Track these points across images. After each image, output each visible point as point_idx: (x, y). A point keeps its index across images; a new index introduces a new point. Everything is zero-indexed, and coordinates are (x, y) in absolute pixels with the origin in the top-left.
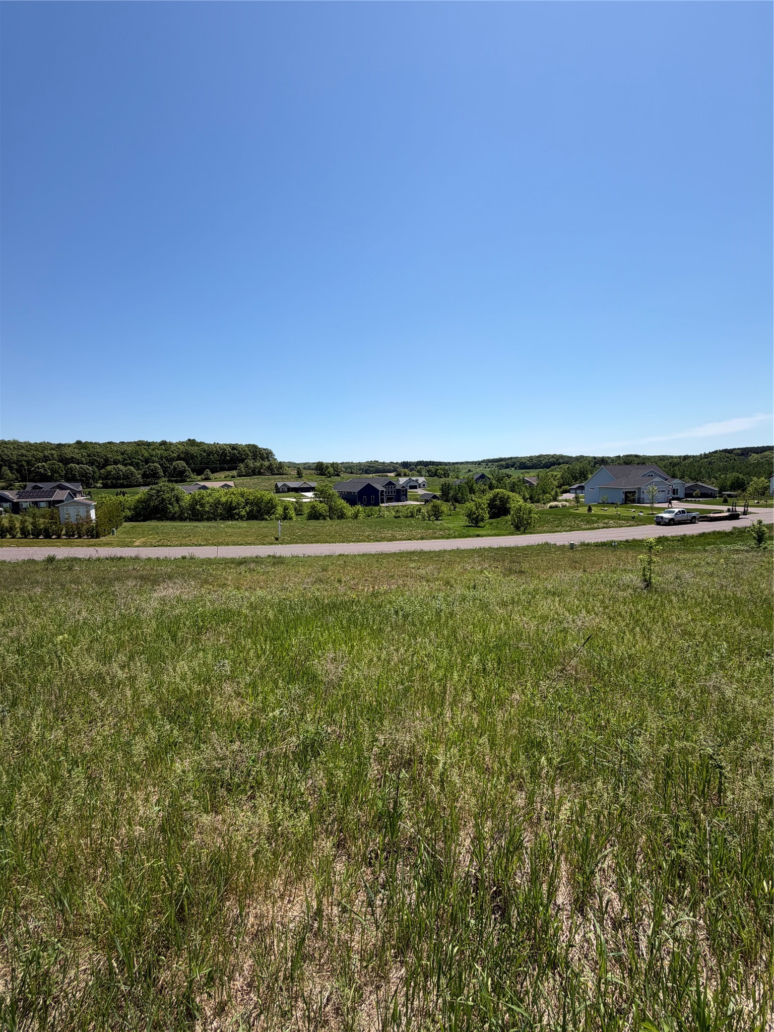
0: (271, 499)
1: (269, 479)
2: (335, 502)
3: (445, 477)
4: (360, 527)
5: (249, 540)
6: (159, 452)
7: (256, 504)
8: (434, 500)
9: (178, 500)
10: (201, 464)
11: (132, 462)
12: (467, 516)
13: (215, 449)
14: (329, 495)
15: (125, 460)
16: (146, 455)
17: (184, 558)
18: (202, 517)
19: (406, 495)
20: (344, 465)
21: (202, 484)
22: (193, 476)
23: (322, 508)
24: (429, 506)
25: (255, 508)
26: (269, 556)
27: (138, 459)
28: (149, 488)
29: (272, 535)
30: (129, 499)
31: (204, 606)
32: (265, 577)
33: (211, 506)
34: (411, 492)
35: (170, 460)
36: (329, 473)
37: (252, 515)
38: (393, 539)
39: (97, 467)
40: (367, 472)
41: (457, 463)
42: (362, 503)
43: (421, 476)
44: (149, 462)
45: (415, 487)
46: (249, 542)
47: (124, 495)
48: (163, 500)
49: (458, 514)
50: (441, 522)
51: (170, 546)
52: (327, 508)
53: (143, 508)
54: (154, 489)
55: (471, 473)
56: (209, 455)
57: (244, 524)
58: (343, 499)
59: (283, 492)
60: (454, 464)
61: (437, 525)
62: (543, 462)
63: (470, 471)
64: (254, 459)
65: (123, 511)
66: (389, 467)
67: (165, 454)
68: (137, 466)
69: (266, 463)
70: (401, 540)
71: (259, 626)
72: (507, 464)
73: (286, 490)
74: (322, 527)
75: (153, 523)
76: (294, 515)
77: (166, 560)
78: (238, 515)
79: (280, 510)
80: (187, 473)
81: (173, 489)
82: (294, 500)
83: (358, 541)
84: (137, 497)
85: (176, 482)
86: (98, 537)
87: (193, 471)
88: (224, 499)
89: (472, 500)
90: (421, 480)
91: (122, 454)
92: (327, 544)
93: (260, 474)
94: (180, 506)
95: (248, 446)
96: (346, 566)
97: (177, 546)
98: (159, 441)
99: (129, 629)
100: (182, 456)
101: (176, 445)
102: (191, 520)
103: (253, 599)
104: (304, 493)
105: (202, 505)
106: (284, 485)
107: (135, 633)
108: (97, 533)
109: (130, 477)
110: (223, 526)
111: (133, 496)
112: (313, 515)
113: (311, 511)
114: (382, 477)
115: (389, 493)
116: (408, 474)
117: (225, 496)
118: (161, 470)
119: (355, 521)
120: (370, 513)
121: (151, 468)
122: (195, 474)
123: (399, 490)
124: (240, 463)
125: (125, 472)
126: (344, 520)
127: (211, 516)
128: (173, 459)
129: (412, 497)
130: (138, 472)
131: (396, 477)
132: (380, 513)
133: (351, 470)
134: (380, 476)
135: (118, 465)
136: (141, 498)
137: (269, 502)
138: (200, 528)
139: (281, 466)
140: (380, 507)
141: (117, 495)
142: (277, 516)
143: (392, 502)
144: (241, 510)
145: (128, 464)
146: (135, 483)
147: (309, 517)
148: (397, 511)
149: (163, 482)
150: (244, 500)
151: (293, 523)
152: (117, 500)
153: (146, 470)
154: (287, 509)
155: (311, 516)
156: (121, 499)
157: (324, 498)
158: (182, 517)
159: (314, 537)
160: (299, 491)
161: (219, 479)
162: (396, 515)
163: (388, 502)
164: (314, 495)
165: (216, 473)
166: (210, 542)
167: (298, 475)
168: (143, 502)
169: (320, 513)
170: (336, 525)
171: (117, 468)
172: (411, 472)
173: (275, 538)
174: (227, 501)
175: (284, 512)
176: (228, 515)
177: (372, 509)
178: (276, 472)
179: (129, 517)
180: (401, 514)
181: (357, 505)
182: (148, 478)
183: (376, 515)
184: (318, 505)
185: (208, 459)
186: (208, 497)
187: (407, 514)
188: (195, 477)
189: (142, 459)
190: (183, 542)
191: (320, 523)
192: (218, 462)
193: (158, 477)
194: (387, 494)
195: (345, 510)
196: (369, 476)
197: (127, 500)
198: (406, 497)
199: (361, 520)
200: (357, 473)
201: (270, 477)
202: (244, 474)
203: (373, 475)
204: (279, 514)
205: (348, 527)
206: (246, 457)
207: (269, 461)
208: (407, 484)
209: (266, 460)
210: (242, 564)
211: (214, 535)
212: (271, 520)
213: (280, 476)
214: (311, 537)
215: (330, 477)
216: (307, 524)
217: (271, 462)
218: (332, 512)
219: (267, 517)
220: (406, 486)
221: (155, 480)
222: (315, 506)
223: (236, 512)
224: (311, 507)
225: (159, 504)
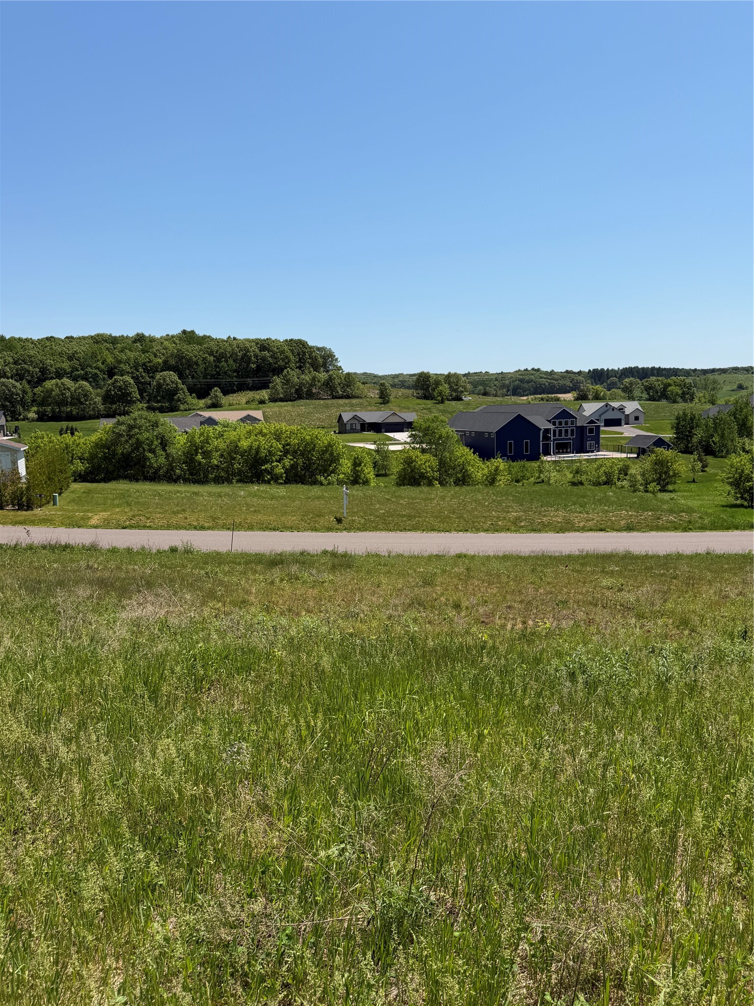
0: (330, 445)
1: (327, 407)
2: (452, 452)
3: (685, 401)
4: (500, 503)
5: (291, 520)
6: (132, 355)
7: (302, 454)
8: (656, 449)
9: (164, 444)
10: (205, 377)
11: (86, 373)
12: (731, 484)
13: (229, 349)
14: (440, 437)
15: (75, 369)
16: (110, 360)
17: (174, 550)
18: (206, 476)
19: (597, 439)
20: (472, 379)
21: (207, 414)
22: (192, 400)
23: (427, 462)
24: (647, 462)
25: (300, 461)
26: (325, 552)
27: (96, 368)
28: (114, 420)
29: (331, 512)
30: (82, 440)
31: (207, 640)
32: (316, 591)
33: (222, 456)
34: (607, 433)
35: (152, 370)
36: (440, 393)
37: (296, 475)
38: (566, 527)
39: (29, 382)
40: (516, 391)
41: (713, 371)
42: (504, 455)
43: (631, 398)
44: (114, 374)
45: (617, 423)
46: (289, 524)
47: (72, 434)
48: (139, 444)
49: (711, 479)
50: (673, 495)
51: (150, 528)
52: (435, 462)
53: (105, 458)
54: (123, 423)
55: (743, 393)
56: (218, 360)
57: (281, 491)
58: (467, 446)
59: (353, 431)
60: (705, 372)
61: (663, 502)
63: (741, 387)
64: (300, 368)
65: (71, 462)
66: (562, 382)
67: (143, 358)
68: (94, 380)
69: (323, 376)
71: (304, 683)
73: (358, 427)
74: (425, 500)
75: (122, 486)
76: (371, 476)
77: (144, 553)
78: (269, 473)
79: (346, 465)
80: (180, 395)
81: (156, 424)
82: (373, 447)
83: (495, 529)
84: (94, 438)
85: (162, 410)
86: (29, 507)
87: (191, 390)
88: (244, 444)
89: (744, 450)
90: (631, 407)
91: (70, 358)
92: (434, 535)
93: (310, 396)
94: (168, 456)
95: (290, 342)
96: (470, 577)
97: (162, 528)
98: (131, 334)
99: (78, 673)
100: (172, 362)
101: (161, 341)
102: (186, 481)
103: (293, 632)
104: (391, 435)
105: (207, 454)
106: (355, 418)
107: (88, 681)
108: (29, 500)
109: (82, 400)
110: (242, 493)
111: (88, 436)
112: (407, 476)
113: (404, 469)
114: (547, 401)
115: (560, 435)
116: (604, 395)
117: (247, 438)
118: (136, 389)
119: (491, 490)
120: (520, 474)
121: (119, 384)
122: (194, 395)
123: (582, 429)
124: (274, 375)
125: (75, 391)
126: (468, 488)
127: (222, 474)
128: (156, 368)
129: (609, 444)
130: (96, 391)
131: (576, 402)
132: (542, 475)
133: (485, 389)
134: (542, 399)
135: (62, 378)
136: (101, 439)
137: (327, 451)
138: (202, 496)
139: (350, 382)
140: (542, 462)
141: (61, 434)
142: (341, 476)
143: (567, 453)
144: (275, 463)
145: (79, 376)
146: (92, 412)
147: (400, 480)
148: (577, 472)
149: (139, 410)
150: (280, 446)
151: (370, 492)
152: (62, 442)
153: (110, 389)
154: (360, 465)
155: (405, 478)
156: (68, 441)
157: (429, 443)
158: (171, 475)
159: (409, 520)
160: (383, 430)
161: (237, 407)
162: (575, 480)
163: (559, 453)
164: (410, 437)
165: (231, 395)
166: (220, 522)
167: (380, 398)
168: (104, 446)
169: (422, 473)
170: (453, 497)
171: (62, 383)
172: (609, 390)
173: (336, 518)
174: (251, 447)
175: (354, 470)
176: (252, 472)
177: (524, 466)
178: (340, 393)
179: (80, 474)
180: (584, 477)
181: (494, 458)
182: (113, 403)
183: (532, 479)
184: (417, 457)
185: (216, 366)
186: (217, 439)
187: (599, 477)
188: (195, 401)
189: (102, 367)
190: (174, 520)
191: (421, 492)
192: (235, 374)
193: (130, 400)
194: (557, 437)
195: (470, 468)
196: (520, 400)
197: (78, 441)
198: (598, 442)
199: (503, 488)
200: (496, 396)
201: (330, 402)
202: (282, 396)
203: (530, 397)
204: (344, 474)
205: (475, 502)
206: (286, 363)
207: (327, 371)
208: (600, 416)
209: (322, 369)
210: (276, 565)
211: (227, 509)
212: (329, 484)
213: (347, 401)
214: (405, 519)
215: (442, 402)
216: (397, 494)
217: (331, 373)
218: (446, 471)
219: (323, 478)
220: (598, 420)
221: (126, 406)
222: (412, 458)
223: (266, 469)
224: (405, 462)
225: (132, 451)
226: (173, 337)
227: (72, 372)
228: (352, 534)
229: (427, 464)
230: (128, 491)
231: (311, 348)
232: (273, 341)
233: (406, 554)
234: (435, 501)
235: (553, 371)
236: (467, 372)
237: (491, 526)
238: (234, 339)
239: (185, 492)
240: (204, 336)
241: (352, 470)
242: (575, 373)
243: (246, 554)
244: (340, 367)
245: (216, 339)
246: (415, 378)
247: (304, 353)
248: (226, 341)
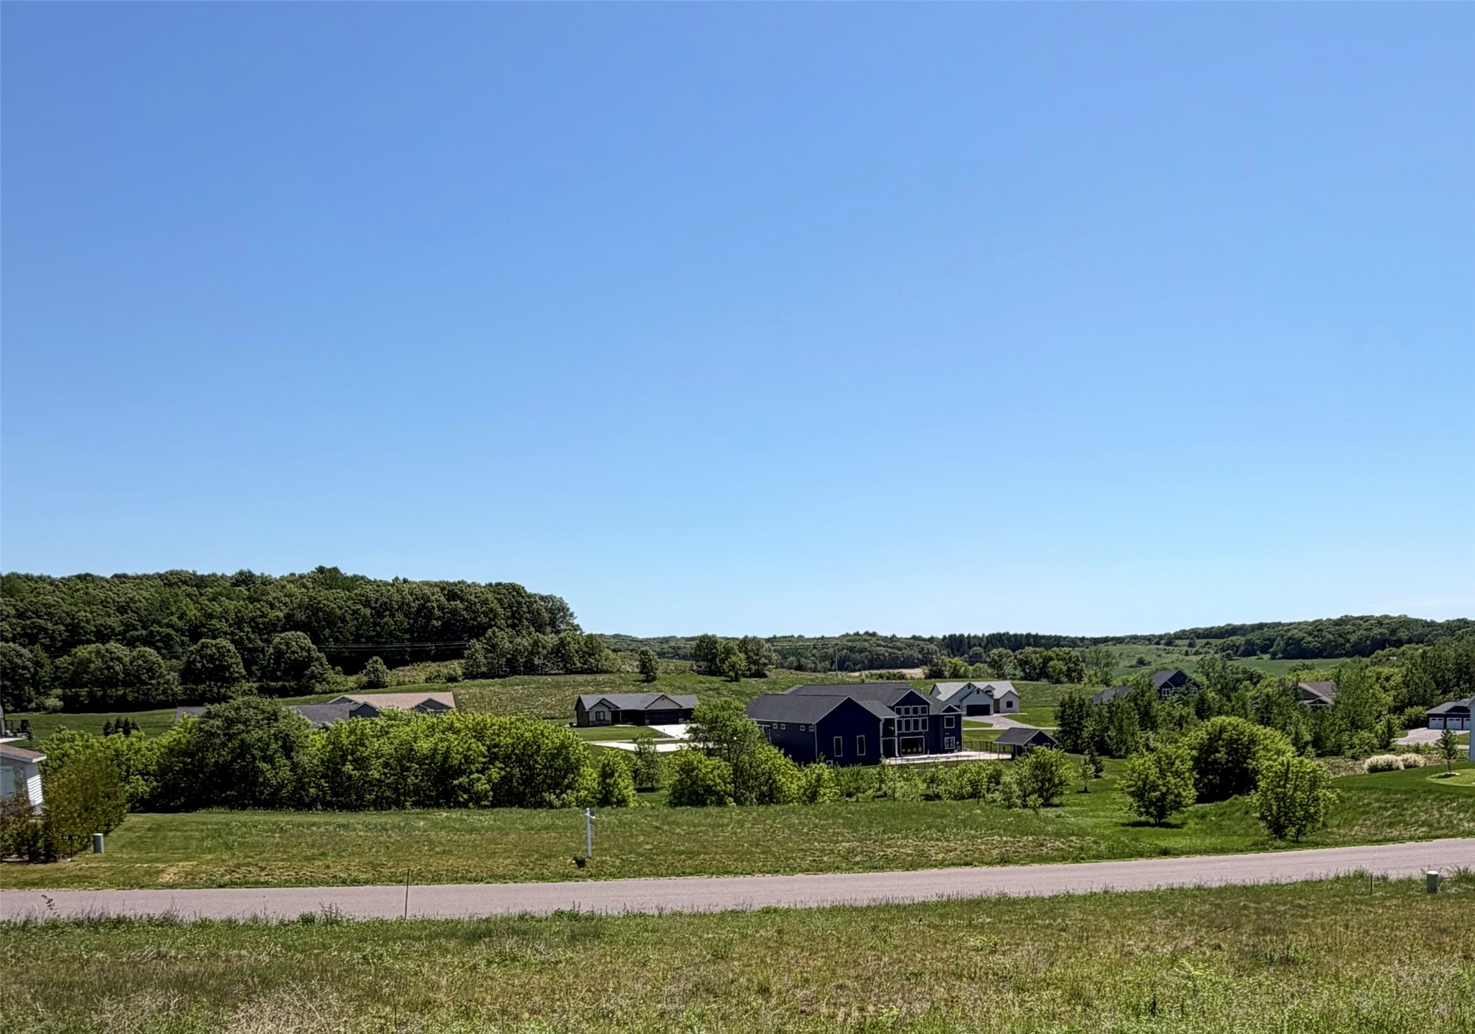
0: (563, 746)
1: (558, 686)
2: (753, 753)
3: (1071, 680)
4: (824, 829)
5: (503, 864)
6: (231, 605)
7: (519, 760)
8: (1036, 748)
9: (288, 748)
10: (356, 641)
11: (151, 633)
12: (1132, 794)
13: (397, 597)
14: (735, 732)
15: (129, 627)
16: (193, 612)
17: (307, 920)
18: (361, 798)
19: (957, 733)
20: (779, 646)
21: (361, 698)
22: (334, 675)
23: (715, 770)
24: (1025, 766)
25: (516, 771)
26: (559, 914)
27: (168, 625)
28: (201, 711)
29: (568, 850)
30: (144, 744)
32: (545, 978)
33: (386, 765)
34: (971, 723)
35: (266, 629)
36: (733, 667)
37: (510, 792)
38: (919, 862)
39: (46, 648)
40: (844, 664)
41: (1106, 640)
42: (829, 757)
43: (1001, 677)
44: (201, 636)
45: (983, 710)
46: (500, 871)
47: (127, 733)
48: (245, 747)
49: (1107, 788)
50: (1059, 811)
51: (266, 884)
52: (727, 770)
53: (185, 772)
54: (216, 716)
55: (1145, 670)
56: (379, 614)
57: (484, 818)
58: (775, 743)
59: (600, 723)
60: (1096, 641)
61: (1047, 821)
62: (1353, 638)
63: (1141, 662)
64: (513, 626)
65: (126, 780)
66: (907, 652)
67: (250, 610)
68: (166, 646)
69: (550, 639)
70: (942, 864)
72: (1249, 643)
73: (609, 717)
74: (713, 827)
76: (630, 792)
77: (255, 925)
78: (466, 791)
79: (590, 777)
80: (315, 668)
81: (274, 717)
82: (632, 747)
84: (166, 739)
85: (283, 693)
86: (50, 856)
87: (334, 660)
88: (424, 746)
89: (1148, 748)
90: (1001, 688)
93: (531, 669)
94: (294, 767)
95: (496, 588)
96: (782, 944)
97: (286, 883)
98: (231, 572)
100: (301, 616)
101: (281, 584)
102: (328, 806)
104: (659, 728)
105: (361, 763)
106: (602, 703)
108: (49, 846)
109: (144, 677)
110: (422, 823)
111: (156, 735)
112: (686, 791)
113: (681, 781)
114: (888, 678)
115: (908, 728)
116: (965, 672)
117: (427, 736)
118: (239, 660)
119: (810, 809)
120: (853, 785)
121: (209, 652)
122: (338, 668)
123: (936, 719)
124: (471, 637)
125: (131, 663)
126: (778, 808)
127: (388, 793)
128: (274, 625)
129: (974, 740)
130: (168, 663)
131: (928, 681)
132: (883, 786)
133: (799, 660)
134: (881, 676)
135: (108, 641)
136: (179, 742)
137: (559, 754)
138: (355, 830)
139: (592, 649)
140: (883, 766)
141: (107, 734)
142: (583, 793)
143: (918, 753)
144: (476, 776)
145: (137, 639)
146: (162, 697)
147: (675, 797)
148: (932, 781)
149: (244, 693)
150: (483, 749)
151: (629, 817)
152: (108, 747)
153: (195, 660)
154: (612, 775)
155: (682, 795)
156: (119, 745)
157: (719, 741)
158: (301, 797)
159: (691, 858)
160: (647, 721)
161: (411, 686)
162: (930, 792)
163: (906, 753)
164: (688, 732)
165: (401, 668)
166: (385, 871)
167: (641, 672)
168: (185, 753)
169: (708, 786)
170: (756, 822)
171: (107, 650)
172: (972, 665)
173: (575, 859)
174: (435, 749)
175: (603, 783)
176: (437, 790)
177: (858, 774)
178: (579, 665)
179: (142, 797)
180: (942, 787)
181: (815, 762)
182: (199, 681)
183: (870, 792)
184: (700, 762)
185: (375, 624)
186: (378, 737)
187: (962, 788)
188: (340, 678)
189: (180, 624)
190: (306, 872)
191: (707, 815)
192: (407, 636)
193: (230, 677)
194: (904, 731)
195: (781, 777)
196: (850, 677)
197: (137, 746)
198: (959, 738)
199: (829, 807)
200: (815, 670)
201: (561, 679)
202: (484, 669)
203: (865, 673)
204: (586, 789)
205: (789, 828)
206: (491, 620)
207: (558, 632)
208: (961, 700)
209: (549, 629)
210: (480, 938)
211: (395, 850)
212: (563, 805)
213: (590, 677)
214: (683, 857)
215: (737, 680)
216: (671, 819)
217: (562, 635)
218: (744, 783)
219: (553, 797)
220: (959, 707)
221: (222, 687)
222: (693, 763)
223: (460, 783)
224: (682, 769)
225: (234, 760)
226: (301, 577)
227: (126, 631)
228: (601, 882)
229: (716, 773)
230: (228, 825)
231: (530, 596)
232: (469, 586)
233: (686, 911)
234: (730, 828)
235: (894, 636)
236: (771, 636)
237: (813, 864)
238: (405, 581)
239: (326, 824)
240: (355, 576)
241: (599, 783)
242: (924, 640)
243: (429, 921)
244: (578, 626)
245: (375, 581)
246: (694, 643)
247: (520, 603)
248: (392, 585)
